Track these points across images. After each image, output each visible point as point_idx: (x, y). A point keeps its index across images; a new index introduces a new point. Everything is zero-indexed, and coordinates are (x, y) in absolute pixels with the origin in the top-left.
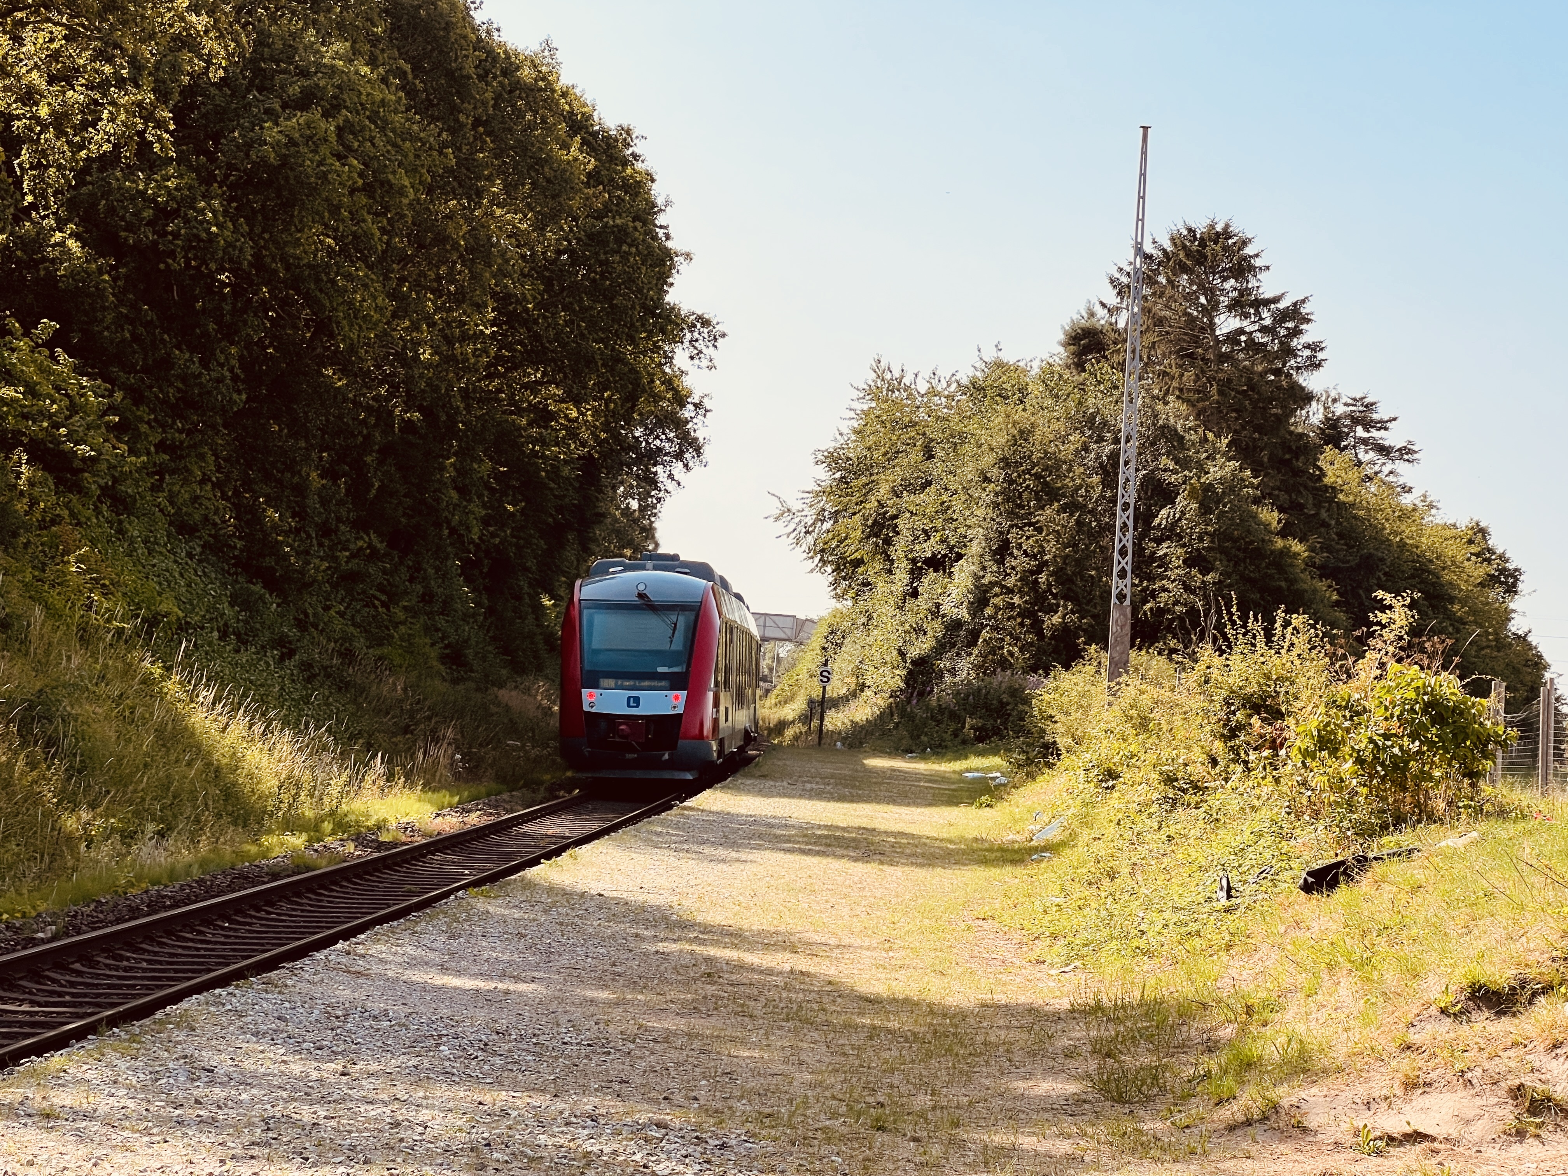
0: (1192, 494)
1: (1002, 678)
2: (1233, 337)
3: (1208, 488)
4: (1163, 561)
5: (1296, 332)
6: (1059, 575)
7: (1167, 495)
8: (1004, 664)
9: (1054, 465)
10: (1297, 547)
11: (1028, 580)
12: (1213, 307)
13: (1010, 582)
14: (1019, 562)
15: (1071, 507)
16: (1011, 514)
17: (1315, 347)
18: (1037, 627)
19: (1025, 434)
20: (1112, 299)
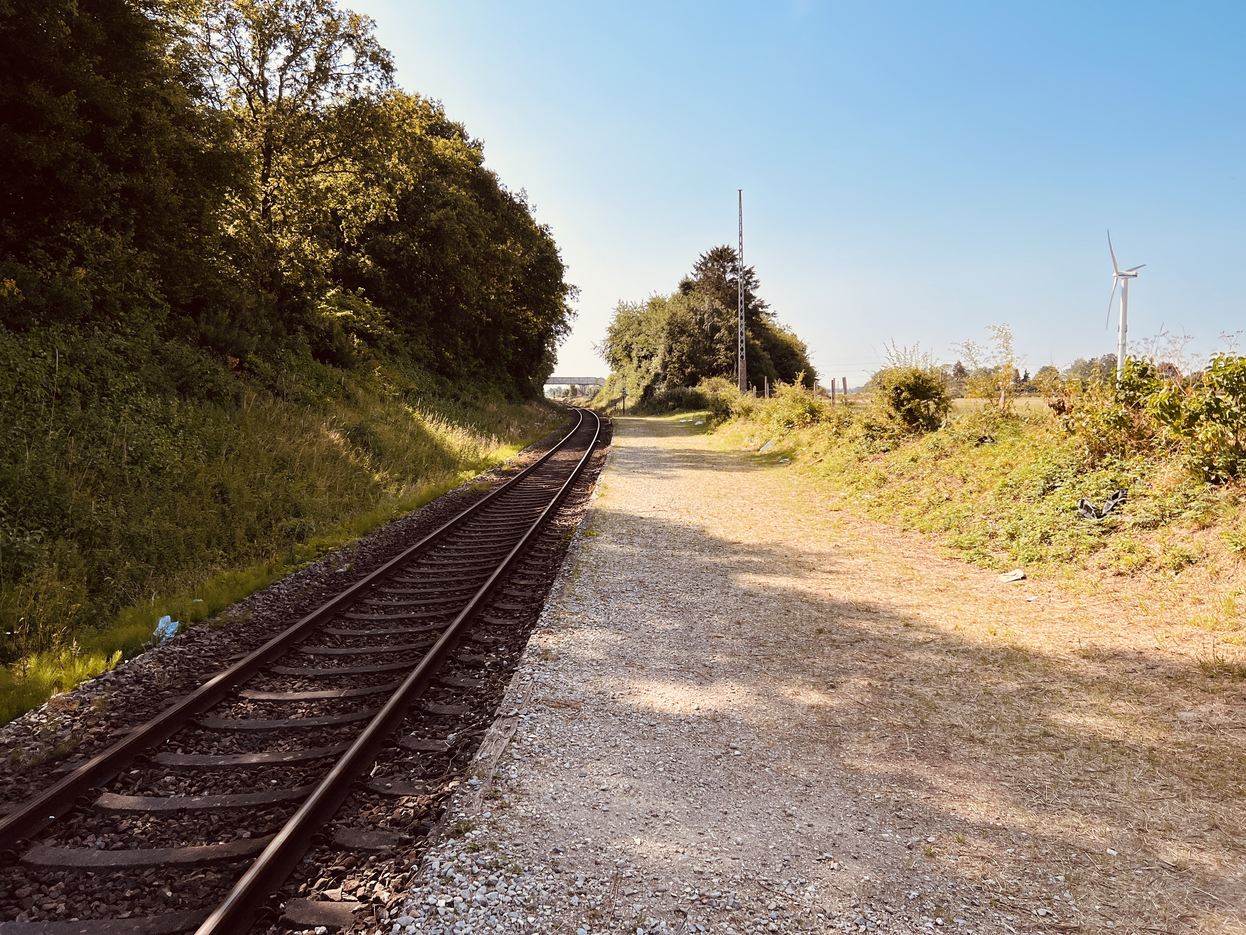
0: (726, 329)
1: (677, 389)
2: (731, 281)
3: (731, 326)
4: (718, 350)
5: (751, 277)
6: (689, 357)
7: (718, 330)
8: (675, 385)
9: (685, 324)
10: (757, 342)
11: (679, 358)
12: (724, 272)
13: (674, 360)
14: (676, 353)
15: (690, 336)
16: (672, 339)
17: (756, 282)
18: (683, 373)
19: (674, 314)
20: (695, 272)
